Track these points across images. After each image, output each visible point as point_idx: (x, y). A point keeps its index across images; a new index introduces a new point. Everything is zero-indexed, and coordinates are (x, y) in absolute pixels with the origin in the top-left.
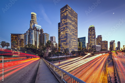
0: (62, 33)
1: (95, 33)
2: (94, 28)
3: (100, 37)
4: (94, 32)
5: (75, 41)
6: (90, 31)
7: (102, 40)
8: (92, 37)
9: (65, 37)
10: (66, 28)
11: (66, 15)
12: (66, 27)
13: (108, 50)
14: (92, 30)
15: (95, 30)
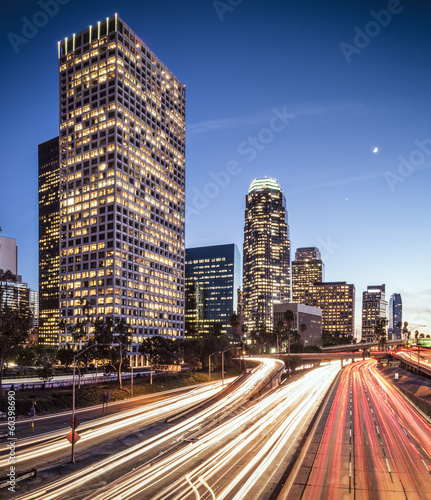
0: (71, 202)
1: (286, 229)
2: (280, 200)
3: (310, 257)
4: (279, 220)
5: (169, 263)
6: (255, 213)
7: (320, 278)
8: (268, 250)
9: (98, 233)
10: (103, 167)
11: (102, 80)
12: (102, 159)
13: (355, 342)
14: (265, 205)
15: (287, 209)
